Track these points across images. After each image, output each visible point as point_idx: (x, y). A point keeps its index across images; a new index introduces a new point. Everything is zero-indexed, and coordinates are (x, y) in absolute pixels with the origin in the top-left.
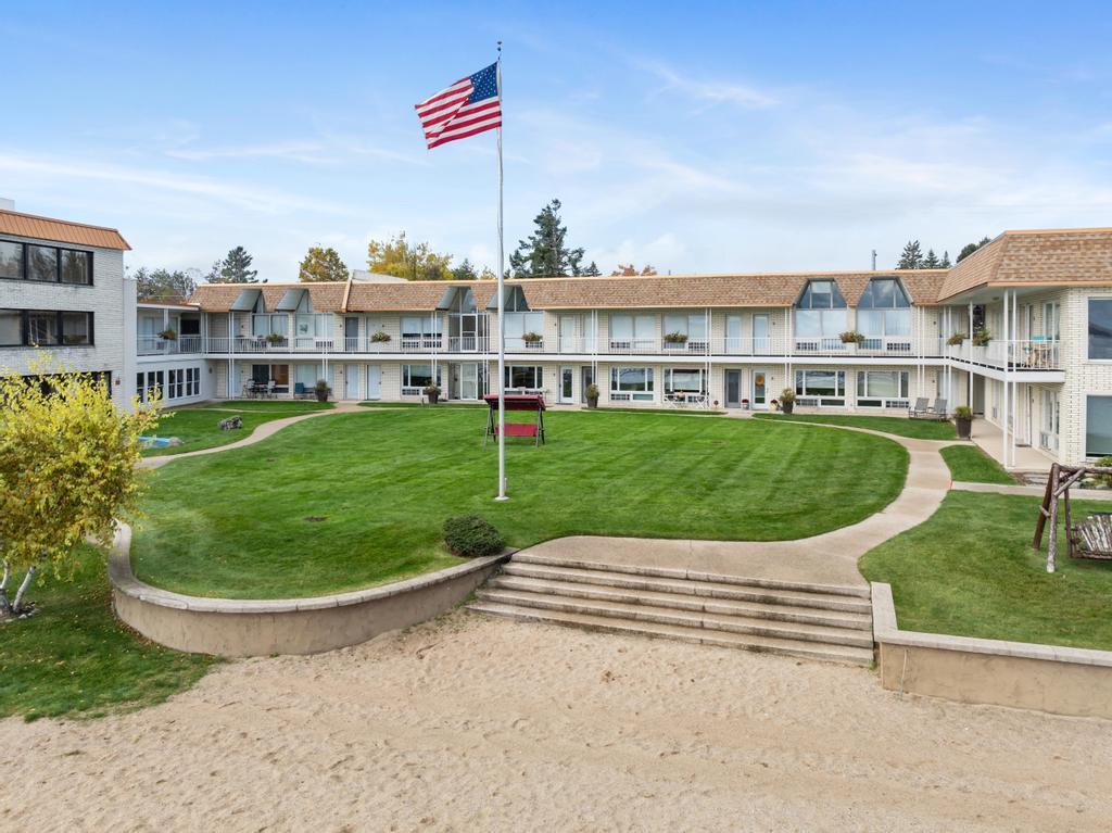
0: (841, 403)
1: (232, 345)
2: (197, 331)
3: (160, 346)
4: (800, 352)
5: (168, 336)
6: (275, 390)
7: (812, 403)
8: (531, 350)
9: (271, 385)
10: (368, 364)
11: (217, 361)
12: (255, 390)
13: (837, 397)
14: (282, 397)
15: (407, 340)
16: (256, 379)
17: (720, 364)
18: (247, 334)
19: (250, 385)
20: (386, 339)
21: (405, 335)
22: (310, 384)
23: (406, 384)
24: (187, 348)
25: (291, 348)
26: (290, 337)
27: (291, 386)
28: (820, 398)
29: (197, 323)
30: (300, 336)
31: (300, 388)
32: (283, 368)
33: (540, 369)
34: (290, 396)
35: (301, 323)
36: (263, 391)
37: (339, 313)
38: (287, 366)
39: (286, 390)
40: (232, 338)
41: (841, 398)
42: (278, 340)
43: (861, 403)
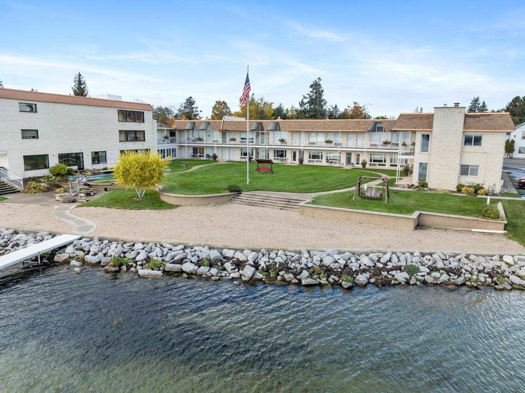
0: (385, 165)
1: (186, 141)
2: (175, 136)
3: (164, 141)
4: (372, 147)
5: (166, 138)
6: (200, 156)
7: (374, 165)
8: (283, 145)
9: (199, 154)
10: (229, 148)
11: (181, 146)
12: (193, 156)
13: (383, 163)
14: (202, 158)
15: (242, 140)
16: (194, 152)
17: (345, 151)
18: (191, 137)
19: (192, 154)
20: (234, 140)
21: (242, 139)
22: (211, 154)
23: (242, 155)
24: (172, 141)
25: (205, 142)
26: (204, 138)
27: (205, 155)
28: (378, 163)
29: (175, 133)
30: (207, 138)
31: (208, 156)
32: (202, 149)
33: (285, 151)
34: (205, 158)
35: (208, 134)
36: (196, 156)
37: (220, 131)
38: (203, 149)
39: (203, 156)
40: (186, 138)
41: (384, 163)
42: (200, 139)
43: (391, 165)
